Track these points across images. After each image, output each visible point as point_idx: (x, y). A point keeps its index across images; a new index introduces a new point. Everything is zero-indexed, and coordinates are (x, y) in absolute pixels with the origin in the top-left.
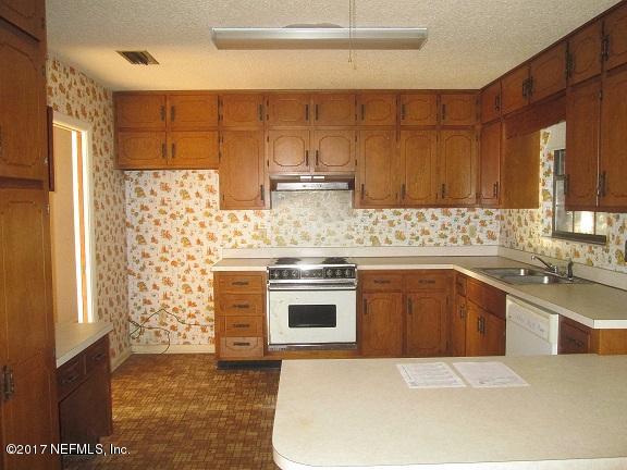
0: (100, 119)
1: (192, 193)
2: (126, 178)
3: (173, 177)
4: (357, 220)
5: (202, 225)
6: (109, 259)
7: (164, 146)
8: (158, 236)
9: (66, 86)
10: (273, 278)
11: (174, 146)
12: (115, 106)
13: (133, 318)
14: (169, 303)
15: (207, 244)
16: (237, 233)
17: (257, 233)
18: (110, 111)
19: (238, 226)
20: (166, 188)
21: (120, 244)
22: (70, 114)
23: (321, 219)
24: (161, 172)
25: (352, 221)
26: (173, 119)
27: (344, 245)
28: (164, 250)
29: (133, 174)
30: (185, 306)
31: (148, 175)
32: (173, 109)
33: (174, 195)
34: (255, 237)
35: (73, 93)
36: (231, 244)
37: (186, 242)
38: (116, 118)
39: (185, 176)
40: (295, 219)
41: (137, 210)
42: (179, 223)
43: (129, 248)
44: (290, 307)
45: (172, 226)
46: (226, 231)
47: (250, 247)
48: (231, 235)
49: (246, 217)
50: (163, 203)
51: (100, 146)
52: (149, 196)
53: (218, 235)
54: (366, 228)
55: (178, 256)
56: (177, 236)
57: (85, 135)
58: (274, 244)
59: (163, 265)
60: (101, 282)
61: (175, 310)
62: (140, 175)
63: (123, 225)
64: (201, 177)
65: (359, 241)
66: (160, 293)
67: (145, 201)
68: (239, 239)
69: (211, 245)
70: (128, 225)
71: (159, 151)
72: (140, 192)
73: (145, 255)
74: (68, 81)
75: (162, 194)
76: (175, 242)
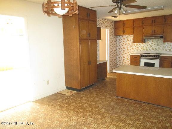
0: (111, 27)
1: (129, 40)
2: (117, 37)
3: (125, 37)
4: (166, 45)
5: (131, 46)
6: (113, 52)
7: (123, 31)
8: (123, 48)
9: (104, 23)
10: (141, 57)
11: (125, 31)
12: (115, 24)
13: (117, 64)
14: (124, 61)
15: (132, 50)
16: (138, 48)
17: (142, 48)
18: (114, 25)
19: (138, 46)
20: (124, 39)
21: (115, 49)
22: (105, 27)
23: (156, 45)
24: (123, 36)
25: (164, 45)
26: (125, 25)
27: (162, 51)
28: (123, 51)
29: (118, 36)
30: (127, 62)
31: (121, 36)
32: (125, 23)
33: (126, 40)
34: (142, 49)
35: (106, 23)
36: (137, 50)
37: (128, 49)
38: (115, 26)
39: (128, 36)
40: (150, 45)
41: (119, 43)
42: (126, 46)
43: (117, 50)
44: (145, 63)
45: (125, 46)
46: (135, 47)
47: (140, 51)
48: (136, 48)
49: (140, 45)
50: (124, 42)
51: (111, 32)
52: (121, 41)
53: (134, 48)
54: (168, 47)
55: (126, 52)
56: (126, 48)
57: (108, 30)
58: (146, 50)
59: (123, 54)
60: (111, 56)
61: (125, 63)
62: (120, 36)
63: (116, 46)
64: (131, 36)
65: (166, 50)
66: (122, 59)
67: (120, 41)
68: (138, 49)
69: (133, 50)
70: (117, 46)
71: (122, 32)
72: (119, 40)
73: (120, 52)
74: (105, 22)
75: (123, 40)
76: (126, 50)
